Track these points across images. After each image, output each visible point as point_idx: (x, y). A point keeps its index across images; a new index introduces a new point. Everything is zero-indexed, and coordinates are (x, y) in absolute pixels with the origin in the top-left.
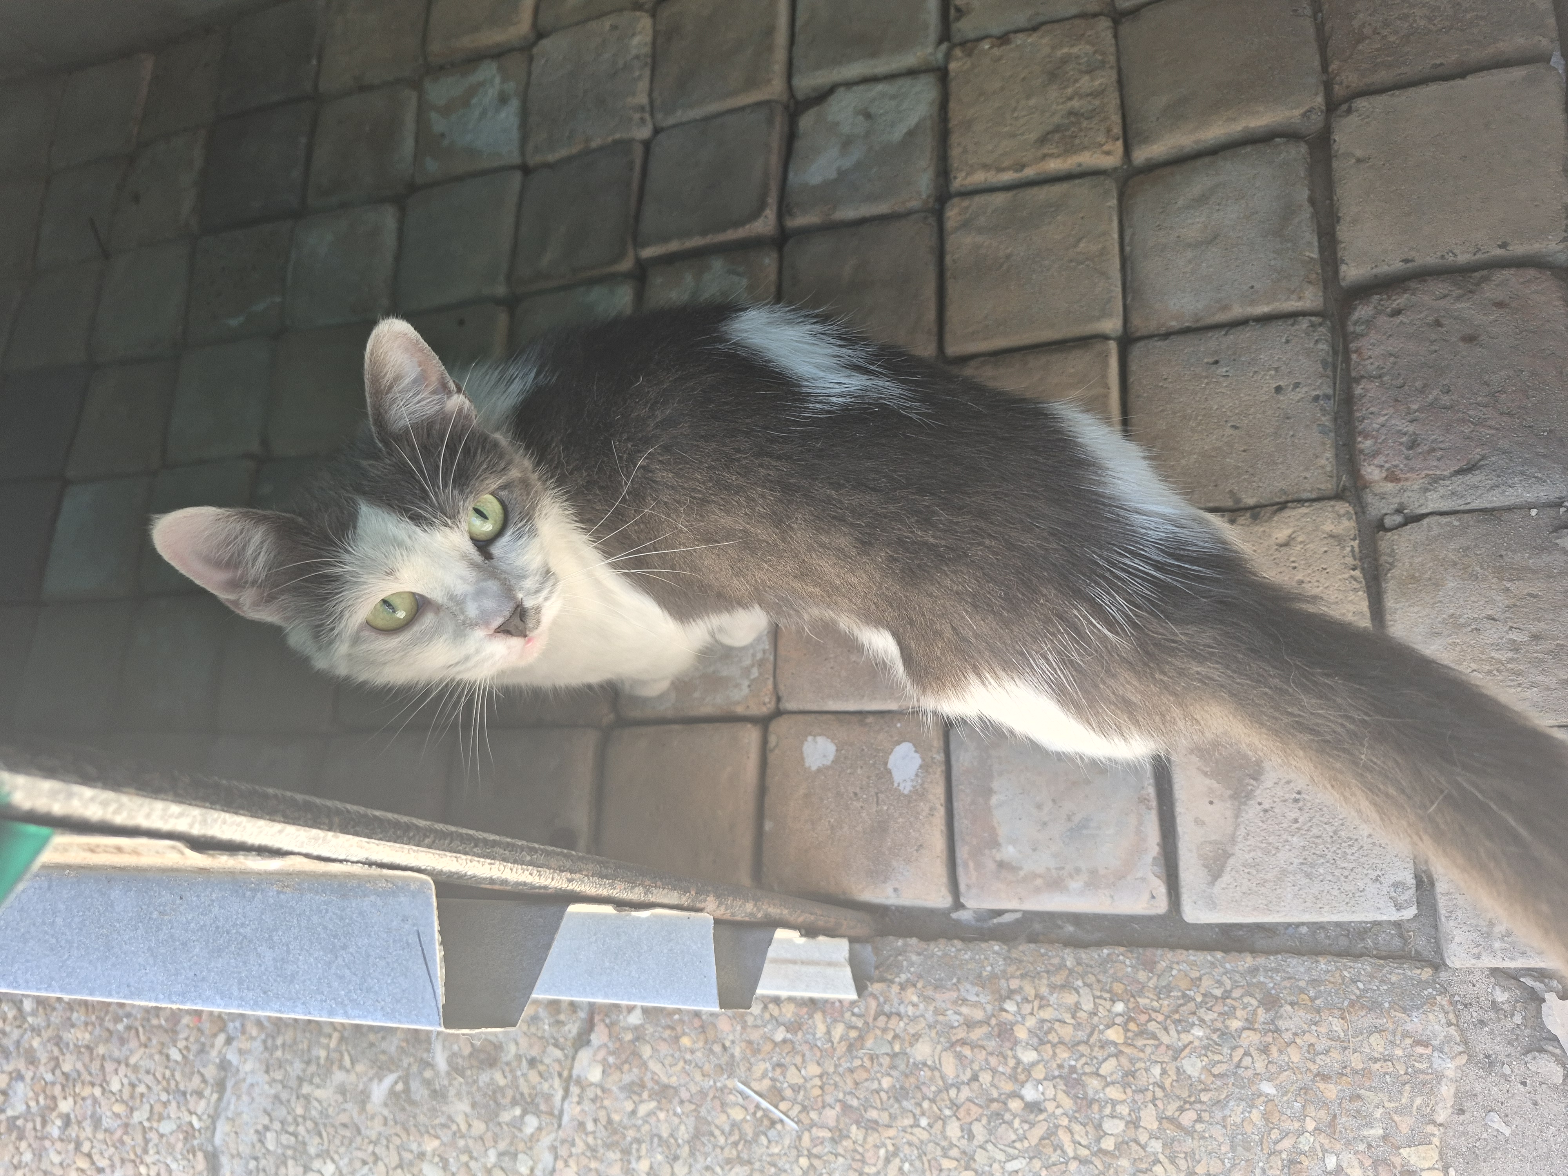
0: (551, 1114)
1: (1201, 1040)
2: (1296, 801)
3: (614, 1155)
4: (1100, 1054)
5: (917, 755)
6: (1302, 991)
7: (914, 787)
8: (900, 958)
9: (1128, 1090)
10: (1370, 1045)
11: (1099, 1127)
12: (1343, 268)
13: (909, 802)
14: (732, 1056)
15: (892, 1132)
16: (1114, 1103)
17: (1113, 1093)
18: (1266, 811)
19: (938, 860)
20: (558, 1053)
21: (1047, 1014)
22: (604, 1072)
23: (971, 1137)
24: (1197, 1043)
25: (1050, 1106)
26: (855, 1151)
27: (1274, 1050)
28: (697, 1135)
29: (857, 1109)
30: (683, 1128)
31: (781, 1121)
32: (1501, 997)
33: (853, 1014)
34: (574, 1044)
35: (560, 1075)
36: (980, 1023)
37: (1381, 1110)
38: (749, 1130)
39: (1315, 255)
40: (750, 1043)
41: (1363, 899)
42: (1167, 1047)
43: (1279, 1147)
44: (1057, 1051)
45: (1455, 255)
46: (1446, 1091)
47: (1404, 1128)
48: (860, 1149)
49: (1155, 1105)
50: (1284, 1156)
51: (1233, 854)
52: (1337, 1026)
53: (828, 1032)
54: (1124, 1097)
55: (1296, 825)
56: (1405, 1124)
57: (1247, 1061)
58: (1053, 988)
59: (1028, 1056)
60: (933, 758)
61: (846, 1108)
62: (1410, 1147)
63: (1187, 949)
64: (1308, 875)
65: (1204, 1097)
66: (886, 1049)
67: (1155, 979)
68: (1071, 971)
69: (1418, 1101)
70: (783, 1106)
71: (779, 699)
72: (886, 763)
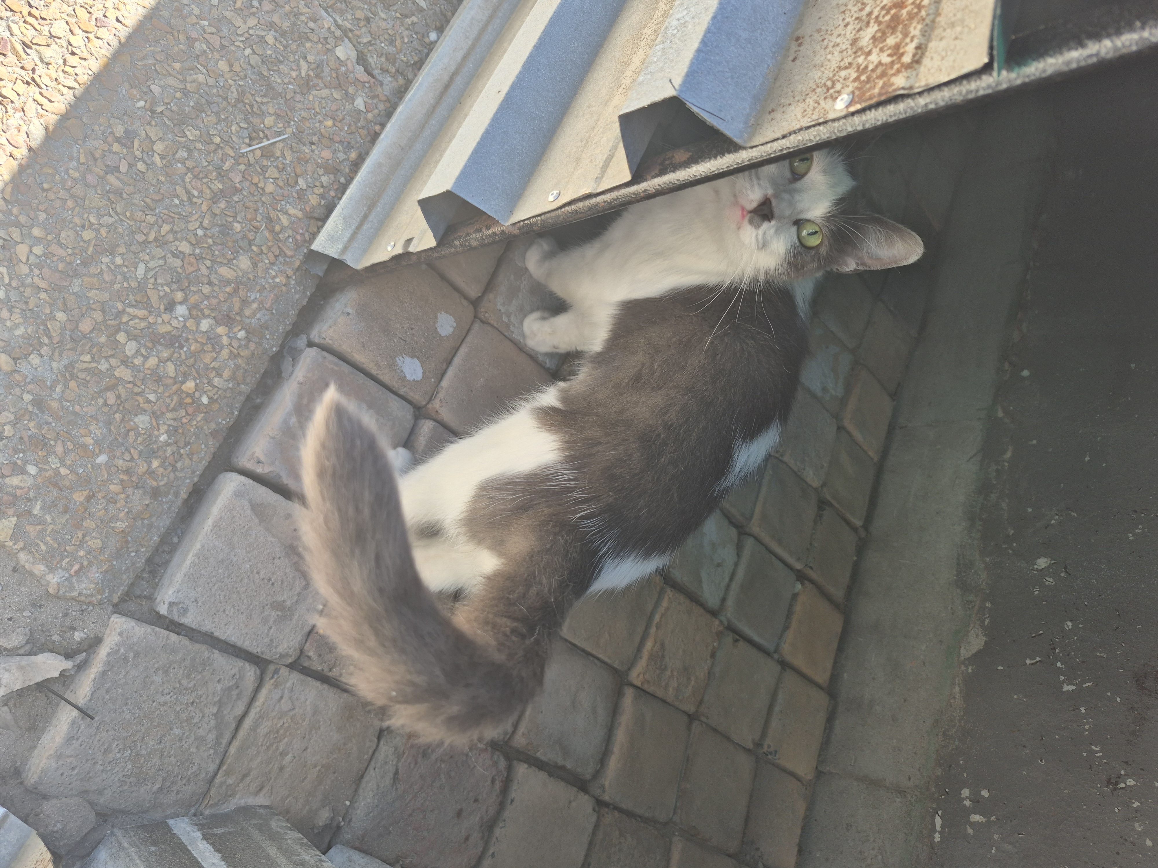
0: (331, 7)
1: (158, 436)
2: (269, 580)
3: (286, 25)
4: (183, 368)
5: (412, 379)
6: (151, 516)
7: (397, 365)
8: (302, 288)
9: (149, 372)
10: (96, 538)
11: (135, 338)
13: (391, 357)
14: (304, 145)
15: (204, 208)
16: (146, 358)
17: (152, 361)
18: (274, 559)
19: (349, 351)
20: (365, 40)
21: (225, 353)
23: (175, 256)
24: (156, 432)
25: (166, 317)
26: (206, 177)
27: (125, 478)
28: (270, 87)
29: (231, 197)
30: (279, 81)
31: (250, 146)
33: (289, 236)
35: (351, 30)
36: (241, 310)
37: (49, 520)
40: (307, 162)
41: (189, 586)
42: (163, 413)
43: (59, 442)
44: (198, 345)
46: (39, 569)
47: (30, 528)
49: (130, 382)
50: (52, 442)
51: (260, 525)
52: (120, 525)
53: (286, 213)
54: (146, 366)
55: (255, 571)
56: (32, 530)
57: (127, 457)
58: (237, 367)
59: (205, 325)
60: (405, 387)
61: (237, 191)
62: (15, 525)
63: (209, 462)
64: (222, 561)
65: (118, 416)
66: (258, 241)
67: (207, 432)
68: (238, 384)
69: (43, 547)
70: (258, 153)
71: (483, 322)
72: (418, 358)
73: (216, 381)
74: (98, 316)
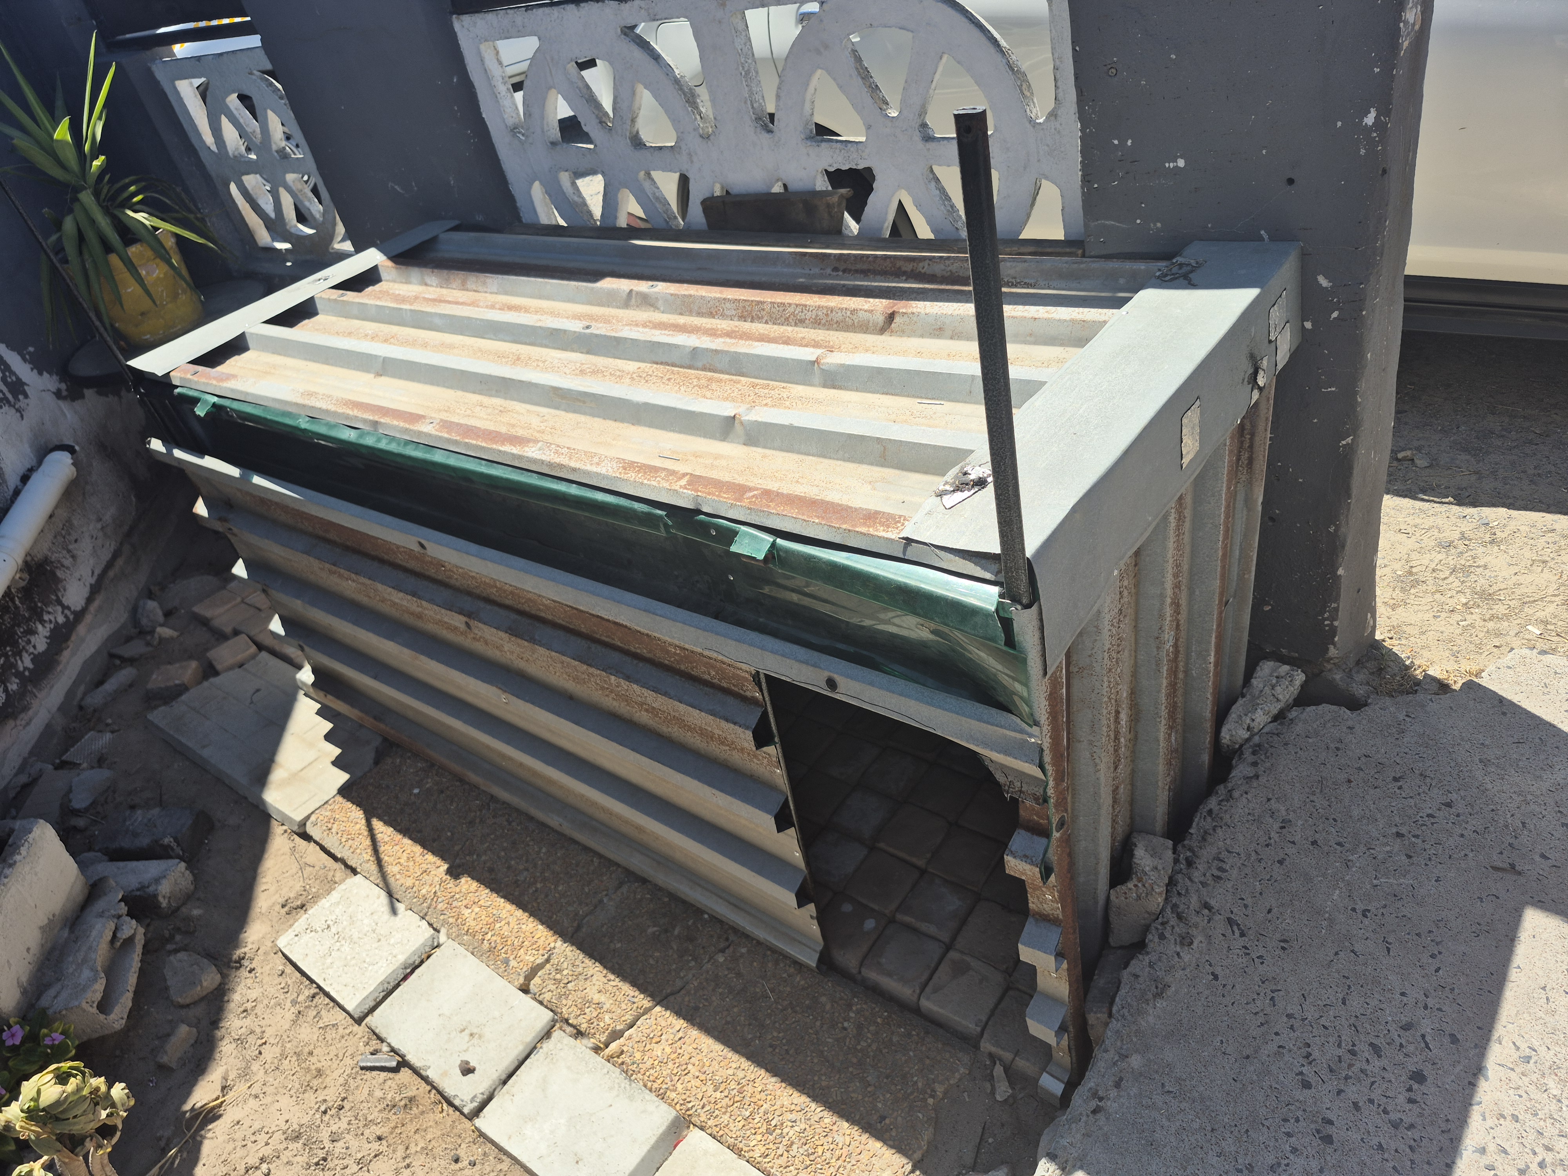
0: (700, 964)
4: (872, 1024)
7: (868, 931)
9: (874, 1036)
10: (945, 1055)
11: (859, 1042)
13: (864, 934)
15: (800, 1016)
16: (868, 1038)
17: (869, 1035)
19: (860, 958)
23: (822, 1027)
24: (900, 1033)
25: (849, 1030)
27: (919, 1045)
28: (742, 990)
29: (794, 1005)
30: (739, 986)
31: (770, 998)
36: (844, 1000)
37: (937, 1072)
38: (759, 996)
42: (892, 1030)
43: (904, 1069)
44: (861, 1017)
48: (788, 1016)
49: (878, 1044)
50: (904, 1072)
54: (871, 1037)
55: (963, 991)
56: (941, 1078)
57: (911, 1044)
58: (870, 1003)
59: (852, 1015)
61: (791, 1003)
62: (938, 1084)
63: (912, 1013)
65: (893, 1048)
69: (948, 1074)
71: (844, 889)
72: (865, 921)
73: (877, 1009)
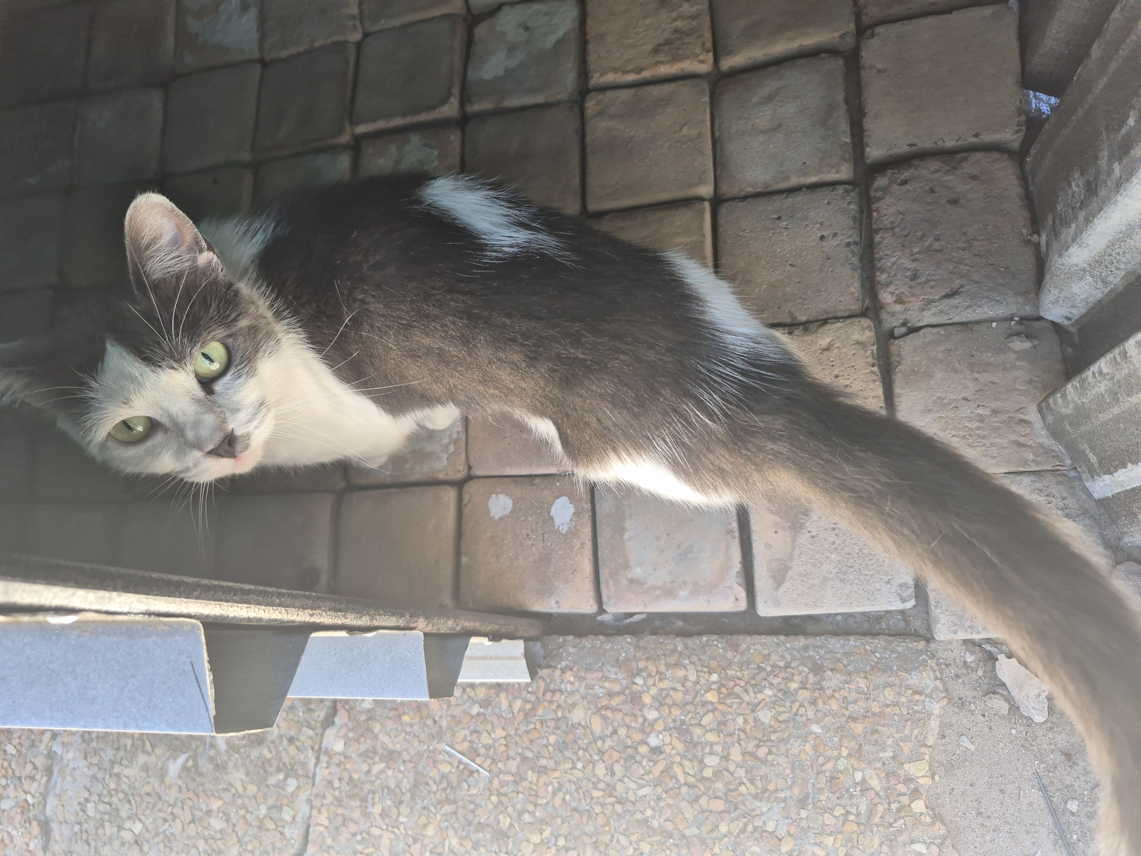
0: (307, 776)
1: (770, 697)
2: (834, 529)
3: (355, 803)
4: (701, 711)
5: (571, 505)
6: (839, 660)
7: (570, 528)
8: (561, 650)
9: (722, 735)
10: (884, 696)
11: (701, 761)
12: (868, 150)
13: (566, 539)
14: (441, 727)
15: (557, 774)
18: (813, 537)
19: (588, 580)
20: (310, 732)
21: (665, 685)
22: (345, 744)
23: (613, 773)
24: (767, 700)
26: (531, 788)
27: (820, 702)
28: (416, 785)
29: (533, 759)
30: (405, 780)
31: (478, 771)
32: (970, 658)
33: (528, 692)
34: (322, 725)
35: (312, 748)
36: (619, 693)
37: (891, 739)
38: (454, 780)
39: (848, 140)
40: (454, 717)
41: (879, 596)
42: (748, 703)
43: (823, 769)
44: (672, 710)
45: (944, 141)
46: (934, 724)
47: (907, 751)
48: (535, 787)
49: (740, 744)
50: (827, 774)
51: (791, 568)
52: (862, 683)
53: (510, 706)
54: (718, 739)
55: (834, 546)
56: (907, 748)
57: (802, 711)
58: (668, 666)
60: (583, 507)
61: (524, 759)
62: (910, 762)
63: (760, 634)
64: (842, 581)
65: (773, 737)
66: (552, 715)
67: (739, 656)
68: (681, 654)
69: (916, 732)
70: (479, 760)
71: (470, 468)
72: (549, 512)
74: (703, 801)
